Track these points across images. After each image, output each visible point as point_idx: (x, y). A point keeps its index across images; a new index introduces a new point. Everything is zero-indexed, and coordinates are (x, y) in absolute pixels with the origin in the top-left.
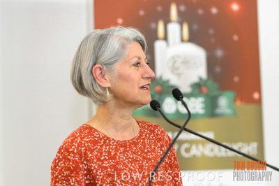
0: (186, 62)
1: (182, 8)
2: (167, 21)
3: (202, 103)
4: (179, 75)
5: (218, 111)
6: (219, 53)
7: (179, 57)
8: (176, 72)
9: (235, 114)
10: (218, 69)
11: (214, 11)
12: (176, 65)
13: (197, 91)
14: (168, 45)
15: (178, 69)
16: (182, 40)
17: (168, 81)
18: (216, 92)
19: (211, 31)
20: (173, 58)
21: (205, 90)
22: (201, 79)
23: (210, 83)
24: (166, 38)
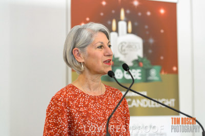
0: (129, 46)
1: (128, 12)
2: (118, 20)
3: (139, 73)
4: (125, 54)
5: (150, 78)
6: (151, 41)
7: (125, 43)
8: (123, 53)
9: (161, 80)
10: (150, 51)
11: (149, 13)
12: (123, 48)
13: (136, 65)
14: (118, 35)
15: (124, 50)
16: (128, 32)
17: (118, 58)
18: (149, 66)
19: (146, 27)
20: (122, 43)
21: (141, 64)
22: (139, 57)
23: (145, 60)
24: (117, 31)
